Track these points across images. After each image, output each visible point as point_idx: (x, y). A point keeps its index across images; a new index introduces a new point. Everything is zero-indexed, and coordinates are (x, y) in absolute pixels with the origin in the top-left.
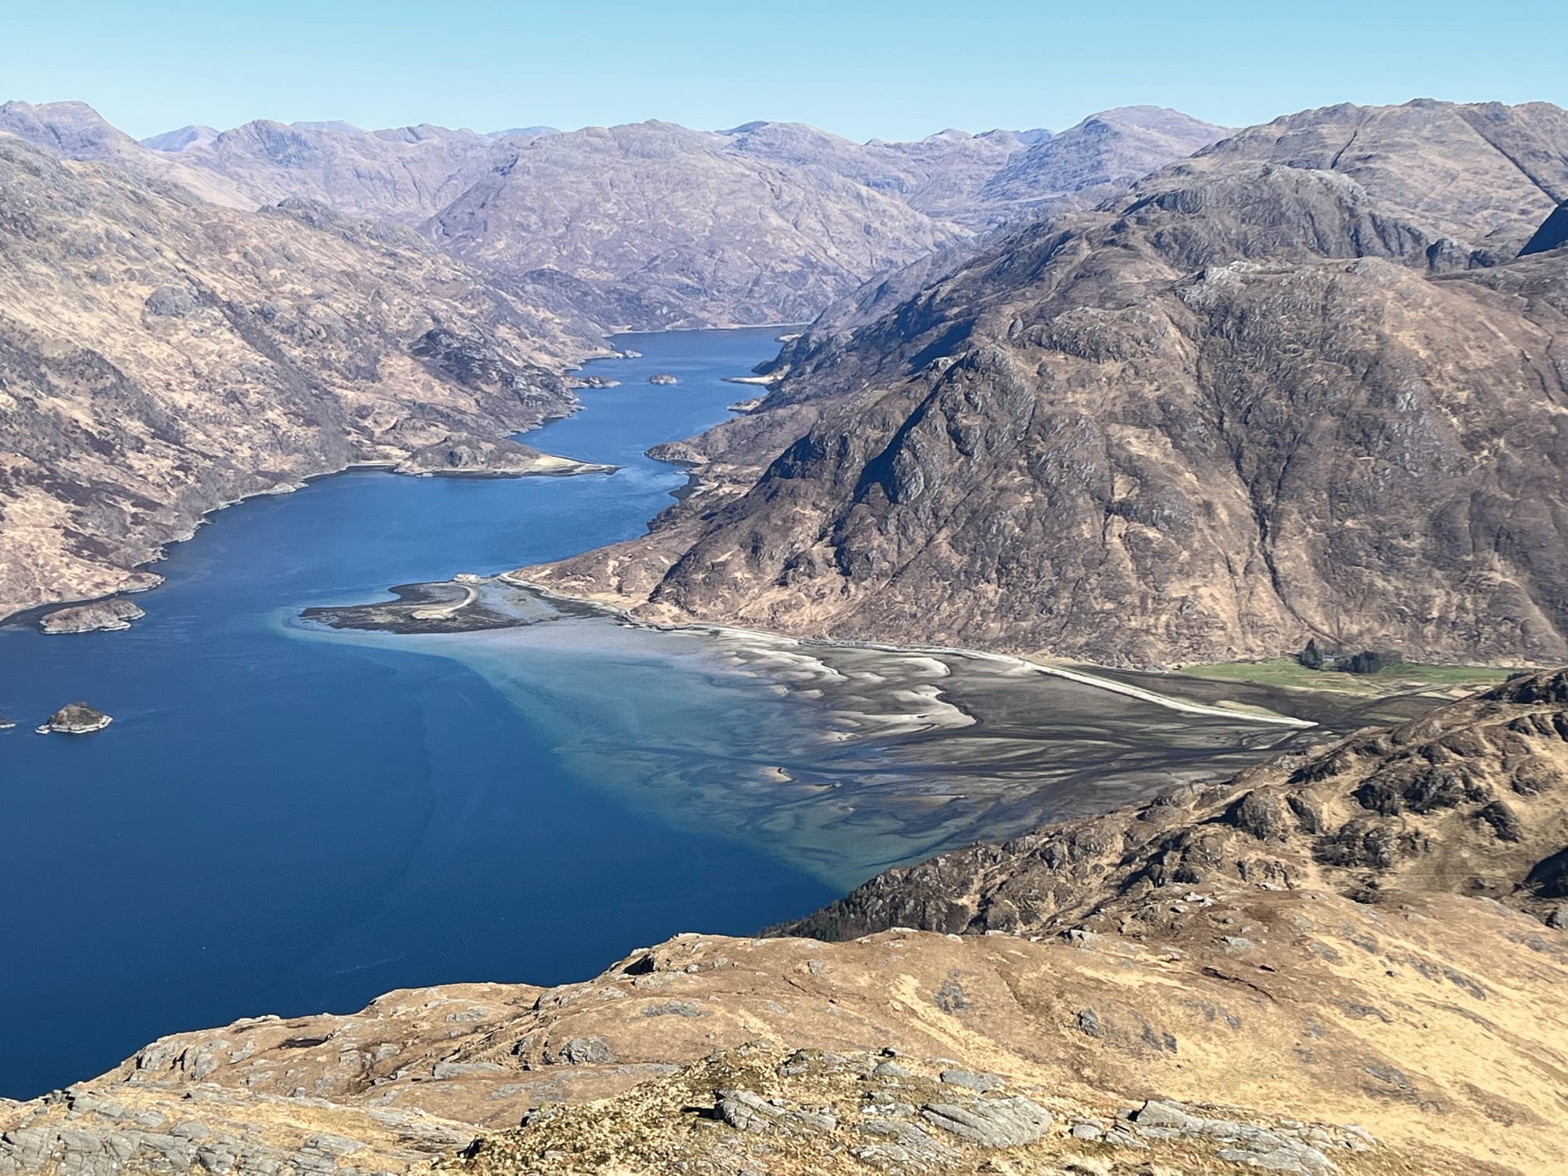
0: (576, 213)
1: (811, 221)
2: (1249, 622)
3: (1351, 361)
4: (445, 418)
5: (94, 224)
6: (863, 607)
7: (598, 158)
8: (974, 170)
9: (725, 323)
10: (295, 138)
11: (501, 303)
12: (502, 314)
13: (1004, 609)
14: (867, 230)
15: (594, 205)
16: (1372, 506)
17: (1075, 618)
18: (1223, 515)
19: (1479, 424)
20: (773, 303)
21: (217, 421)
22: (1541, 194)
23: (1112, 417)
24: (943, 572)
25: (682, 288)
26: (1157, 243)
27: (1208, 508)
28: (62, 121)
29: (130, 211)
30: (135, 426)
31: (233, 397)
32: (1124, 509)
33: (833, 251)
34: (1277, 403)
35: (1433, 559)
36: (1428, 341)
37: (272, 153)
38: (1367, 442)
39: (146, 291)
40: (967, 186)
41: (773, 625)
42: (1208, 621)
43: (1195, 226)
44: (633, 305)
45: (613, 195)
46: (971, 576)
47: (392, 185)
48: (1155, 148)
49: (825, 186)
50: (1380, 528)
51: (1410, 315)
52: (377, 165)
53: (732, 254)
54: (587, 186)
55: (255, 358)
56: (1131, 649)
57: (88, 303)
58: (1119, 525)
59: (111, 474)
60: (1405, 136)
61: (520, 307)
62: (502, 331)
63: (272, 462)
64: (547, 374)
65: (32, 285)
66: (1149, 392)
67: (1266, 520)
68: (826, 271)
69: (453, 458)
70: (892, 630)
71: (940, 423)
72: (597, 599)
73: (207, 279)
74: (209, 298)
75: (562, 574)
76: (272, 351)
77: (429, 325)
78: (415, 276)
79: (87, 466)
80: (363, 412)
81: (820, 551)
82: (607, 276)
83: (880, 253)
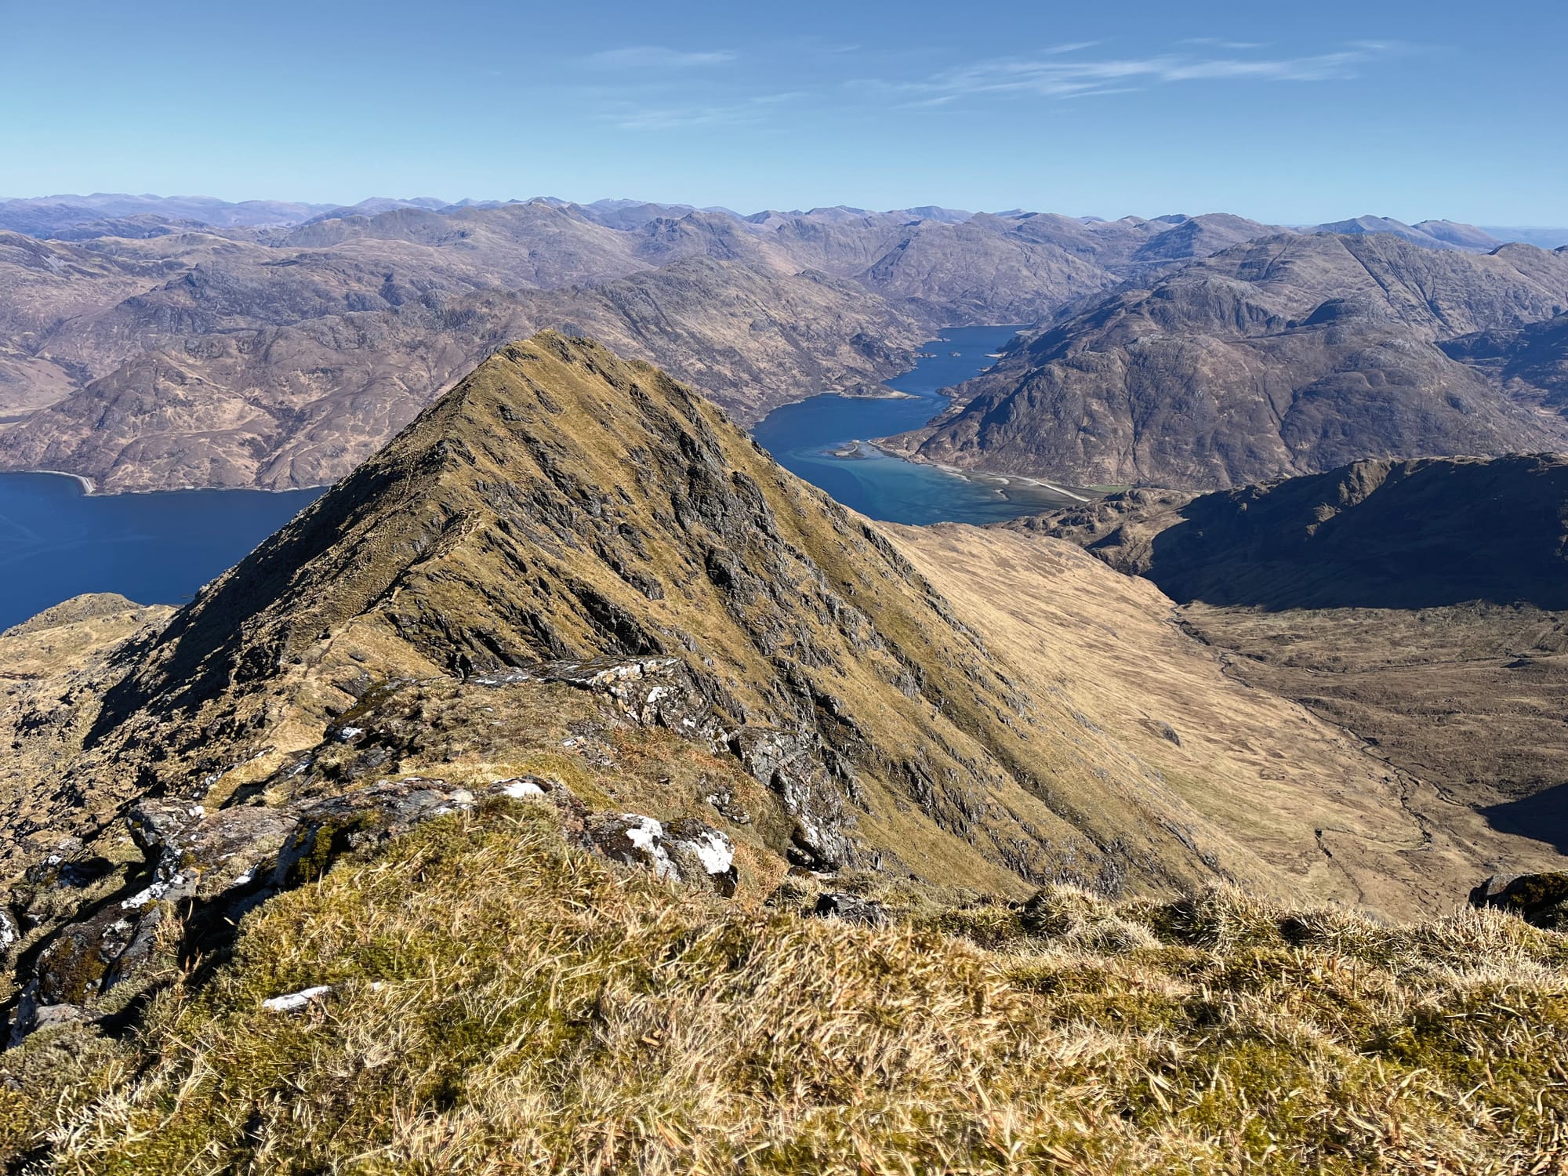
0: (933, 269)
1: (1043, 273)
2: (1120, 472)
3: (1182, 377)
4: (859, 373)
5: (733, 292)
6: (987, 460)
7: (946, 241)
8: (1131, 244)
9: (993, 324)
10: (813, 227)
11: (891, 315)
12: (893, 321)
13: (1035, 463)
14: (1069, 277)
15: (942, 265)
16: (1176, 432)
17: (1058, 469)
18: (1121, 433)
19: (1226, 404)
20: (1017, 315)
21: (774, 374)
22: (1372, 280)
23: (1088, 395)
24: (1015, 448)
25: (976, 306)
26: (1152, 313)
27: (1115, 431)
28: (714, 221)
29: (745, 284)
30: (745, 376)
31: (780, 364)
32: (1085, 430)
33: (1051, 287)
34: (1151, 391)
35: (1193, 453)
36: (1214, 370)
37: (802, 234)
38: (1180, 409)
39: (750, 321)
40: (1126, 252)
41: (955, 464)
42: (1106, 471)
43: (1169, 305)
44: (953, 315)
45: (951, 259)
46: (1026, 451)
47: (854, 250)
48: (1219, 237)
49: (1052, 255)
50: (1177, 441)
51: (1210, 360)
52: (848, 240)
53: (1002, 290)
54: (940, 255)
55: (790, 348)
56: (1075, 480)
57: (730, 326)
58: (1082, 435)
59: (738, 396)
60: (1308, 251)
61: (900, 318)
62: (891, 329)
63: (793, 391)
64: (906, 351)
65: (710, 319)
66: (1104, 386)
67: (1137, 435)
68: (1046, 297)
69: (860, 391)
70: (995, 469)
71: (1026, 393)
72: (898, 451)
73: (772, 313)
74: (773, 323)
75: (888, 442)
76: (796, 345)
77: (859, 331)
78: (857, 304)
79: (729, 393)
80: (829, 370)
81: (975, 439)
82: (944, 299)
83: (1074, 289)
